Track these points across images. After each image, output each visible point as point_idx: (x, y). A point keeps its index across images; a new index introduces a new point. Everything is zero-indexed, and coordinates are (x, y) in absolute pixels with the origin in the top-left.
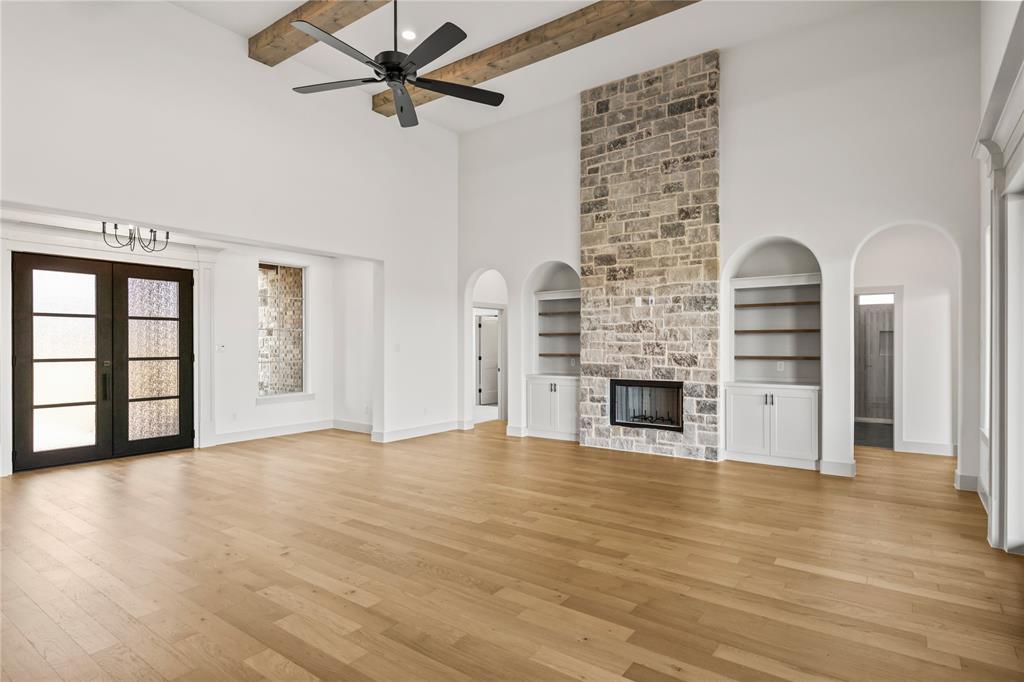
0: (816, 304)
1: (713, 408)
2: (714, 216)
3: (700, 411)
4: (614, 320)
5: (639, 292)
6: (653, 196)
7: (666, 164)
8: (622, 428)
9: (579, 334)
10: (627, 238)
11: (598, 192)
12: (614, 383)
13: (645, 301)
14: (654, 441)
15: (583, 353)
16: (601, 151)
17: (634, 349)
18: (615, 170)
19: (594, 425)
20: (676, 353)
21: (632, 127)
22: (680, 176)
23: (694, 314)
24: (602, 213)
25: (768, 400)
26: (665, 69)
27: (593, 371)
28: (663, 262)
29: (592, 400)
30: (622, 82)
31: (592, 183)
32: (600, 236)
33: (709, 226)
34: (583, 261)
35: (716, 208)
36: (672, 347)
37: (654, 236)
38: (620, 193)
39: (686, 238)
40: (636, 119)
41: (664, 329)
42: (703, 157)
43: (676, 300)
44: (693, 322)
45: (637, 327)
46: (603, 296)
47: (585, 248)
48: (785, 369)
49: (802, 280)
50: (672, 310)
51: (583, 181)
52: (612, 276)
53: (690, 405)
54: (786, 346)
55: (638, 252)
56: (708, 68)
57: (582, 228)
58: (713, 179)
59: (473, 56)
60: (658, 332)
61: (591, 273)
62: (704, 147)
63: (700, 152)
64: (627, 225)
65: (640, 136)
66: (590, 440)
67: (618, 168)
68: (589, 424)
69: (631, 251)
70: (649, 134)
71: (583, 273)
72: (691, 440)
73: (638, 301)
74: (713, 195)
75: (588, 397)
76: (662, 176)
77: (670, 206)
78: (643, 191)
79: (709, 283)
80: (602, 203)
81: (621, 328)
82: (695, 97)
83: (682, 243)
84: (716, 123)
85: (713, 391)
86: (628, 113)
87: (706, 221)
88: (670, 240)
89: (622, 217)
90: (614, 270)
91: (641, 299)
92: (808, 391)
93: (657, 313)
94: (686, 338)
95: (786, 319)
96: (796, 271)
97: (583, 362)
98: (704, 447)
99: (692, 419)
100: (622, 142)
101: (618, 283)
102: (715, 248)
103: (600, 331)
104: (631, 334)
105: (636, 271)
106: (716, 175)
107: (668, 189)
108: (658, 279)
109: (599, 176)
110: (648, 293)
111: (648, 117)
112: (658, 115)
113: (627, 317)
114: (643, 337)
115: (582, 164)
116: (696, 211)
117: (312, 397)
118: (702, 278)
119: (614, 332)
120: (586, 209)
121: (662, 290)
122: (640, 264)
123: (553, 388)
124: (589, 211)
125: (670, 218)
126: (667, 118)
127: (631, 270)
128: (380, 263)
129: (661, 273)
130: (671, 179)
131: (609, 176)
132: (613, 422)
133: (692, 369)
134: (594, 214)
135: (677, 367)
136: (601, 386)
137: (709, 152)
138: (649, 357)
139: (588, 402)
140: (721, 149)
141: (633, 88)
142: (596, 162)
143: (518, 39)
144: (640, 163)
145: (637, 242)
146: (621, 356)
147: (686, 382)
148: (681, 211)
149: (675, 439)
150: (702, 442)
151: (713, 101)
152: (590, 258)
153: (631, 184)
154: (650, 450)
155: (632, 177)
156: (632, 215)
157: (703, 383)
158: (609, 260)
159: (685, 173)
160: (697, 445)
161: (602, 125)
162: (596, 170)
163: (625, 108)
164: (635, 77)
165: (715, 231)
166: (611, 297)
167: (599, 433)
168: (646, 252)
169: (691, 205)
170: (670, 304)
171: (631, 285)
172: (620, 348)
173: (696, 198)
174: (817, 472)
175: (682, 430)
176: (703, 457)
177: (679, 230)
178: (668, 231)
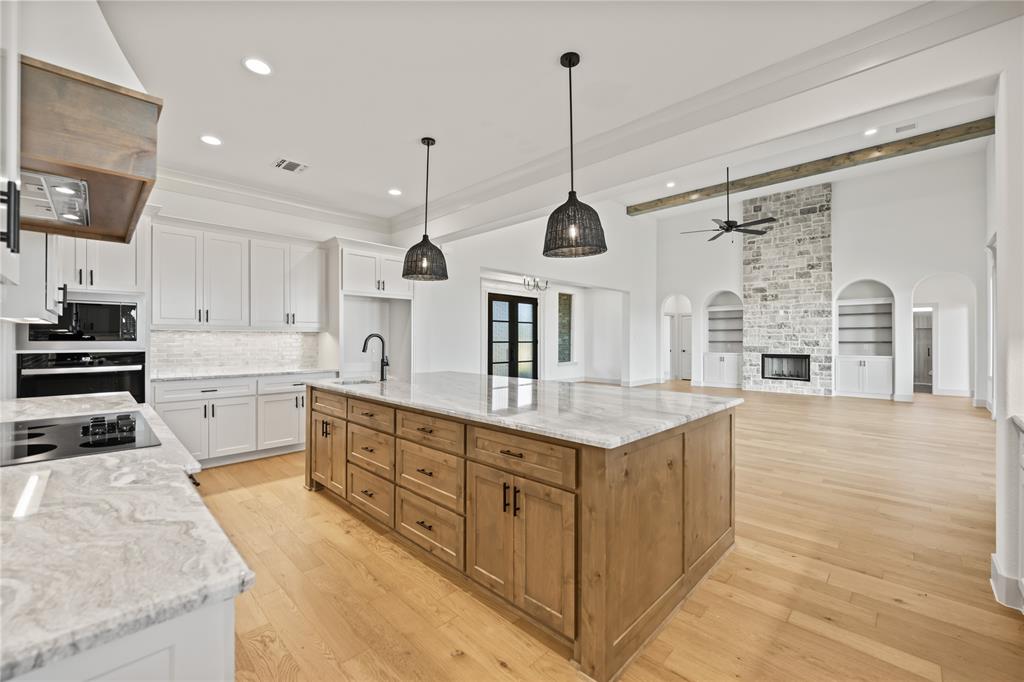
0: (890, 314)
1: (829, 368)
2: (829, 268)
3: (821, 369)
4: (765, 322)
5: (782, 308)
6: (790, 256)
7: (799, 241)
8: (770, 381)
9: (741, 330)
10: (774, 278)
11: (755, 254)
12: (764, 356)
13: (786, 312)
14: (791, 386)
15: (744, 340)
17: (778, 338)
18: (765, 242)
19: (752, 379)
20: (806, 340)
21: (777, 220)
22: (808, 247)
23: (817, 319)
24: (757, 266)
25: (862, 364)
26: (798, 191)
27: (751, 350)
28: (797, 292)
29: (751, 365)
30: (770, 197)
31: (751, 249)
32: (756, 278)
33: (827, 273)
34: (744, 290)
35: (831, 264)
36: (803, 336)
37: (791, 278)
38: (769, 254)
39: (812, 280)
40: (779, 216)
41: (798, 327)
42: (823, 237)
43: (806, 312)
44: (817, 323)
45: (780, 326)
46: (758, 310)
47: (746, 284)
48: (869, 348)
49: (881, 301)
50: (803, 317)
51: (745, 248)
52: (765, 298)
53: (814, 367)
54: (870, 336)
55: (781, 286)
56: (825, 192)
57: (744, 273)
58: (829, 249)
60: (794, 328)
61: (750, 297)
62: (823, 232)
63: (820, 234)
64: (774, 272)
65: (782, 225)
66: (749, 387)
67: (767, 242)
68: (749, 378)
69: (776, 286)
70: (788, 224)
71: (745, 297)
72: (815, 385)
73: (782, 312)
74: (829, 257)
75: (748, 364)
76: (796, 246)
77: (802, 262)
78: (784, 254)
79: (826, 303)
80: (757, 260)
81: (770, 327)
82: (818, 206)
83: (809, 282)
84: (830, 220)
85: (829, 359)
86: (775, 213)
87: (825, 270)
88: (802, 280)
89: (771, 267)
90: (766, 296)
91: (779, 310)
92: (885, 359)
93: (793, 318)
94: (812, 332)
95: (870, 321)
96: (876, 297)
97: (745, 344)
98: (823, 389)
99: (816, 374)
100: (771, 228)
101: (768, 303)
102: (830, 285)
103: (756, 328)
104: (776, 330)
105: (780, 296)
106: (830, 247)
107: (801, 253)
108: (794, 300)
109: (755, 245)
110: (788, 308)
111: (787, 215)
112: (794, 214)
113: (774, 321)
114: (784, 332)
115: (744, 239)
116: (819, 265)
117: (576, 364)
118: (822, 300)
119: (765, 329)
120: (747, 263)
121: (796, 307)
122: (782, 293)
123: (722, 359)
124: (749, 264)
125: (801, 269)
126: (799, 216)
127: (776, 296)
128: (628, 293)
129: (795, 298)
130: (802, 249)
131: (762, 246)
132: (763, 377)
133: (816, 348)
134: (752, 266)
135: (806, 347)
136: (757, 358)
137: (826, 235)
138: (788, 342)
139: (748, 367)
140: (832, 233)
141: (778, 199)
142: (754, 238)
144: (782, 239)
145: (781, 281)
146: (771, 341)
147: (812, 355)
148: (809, 265)
149: (805, 385)
150: (822, 386)
151: (828, 209)
152: (750, 289)
153: (776, 250)
154: (789, 391)
155: (777, 246)
156: (777, 267)
157: (822, 355)
158: (762, 290)
159: (811, 245)
160: (819, 387)
162: (754, 242)
163: (772, 210)
164: (779, 194)
165: (830, 276)
166: (763, 310)
167: (755, 382)
168: (787, 286)
169: (815, 262)
170: (802, 314)
171: (777, 303)
172: (770, 337)
173: (818, 258)
174: (892, 400)
175: (809, 380)
176: (822, 394)
177: (807, 275)
178: (800, 276)
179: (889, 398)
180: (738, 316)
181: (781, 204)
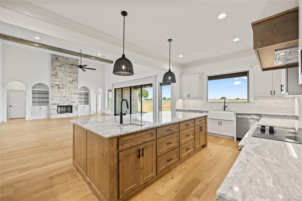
0: (88, 95)
1: (78, 109)
2: (77, 82)
3: (75, 109)
4: (59, 96)
5: (65, 91)
6: (67, 76)
7: (70, 72)
8: (61, 114)
10: (62, 82)
11: (56, 73)
12: (58, 106)
13: (66, 93)
16: (56, 66)
17: (63, 101)
18: (59, 70)
19: (54, 114)
20: (72, 101)
21: (63, 64)
22: (72, 75)
23: (75, 95)
24: (57, 77)
25: (84, 107)
26: (70, 58)
27: (54, 104)
28: (69, 87)
29: (54, 110)
30: (61, 56)
31: (54, 71)
32: (56, 81)
33: (77, 83)
34: (51, 84)
35: (78, 81)
36: (71, 100)
37: (67, 83)
38: (60, 74)
39: (73, 84)
43: (72, 93)
44: (74, 97)
45: (64, 97)
46: (57, 91)
47: (52, 82)
48: (83, 103)
49: (87, 92)
50: (71, 95)
51: (52, 70)
52: (59, 88)
53: (73, 108)
54: (83, 100)
55: (64, 85)
56: (77, 61)
57: (52, 78)
58: (77, 77)
59: (44, 44)
60: (68, 98)
61: (54, 87)
63: (76, 73)
64: (62, 80)
65: (65, 66)
66: (53, 117)
68: (53, 114)
69: (63, 84)
70: (67, 67)
71: (52, 86)
73: (64, 93)
74: (78, 79)
76: (69, 74)
77: (71, 79)
78: (65, 75)
79: (77, 91)
80: (57, 75)
81: (61, 97)
82: (75, 64)
83: (73, 85)
85: (77, 106)
86: (63, 62)
89: (61, 78)
90: (59, 87)
91: (64, 92)
92: (88, 106)
93: (68, 95)
94: (73, 99)
95: (83, 97)
96: (84, 91)
98: (76, 114)
99: (74, 111)
100: (62, 66)
101: (60, 89)
102: (78, 86)
103: (56, 97)
104: (63, 98)
105: (64, 88)
107: (70, 76)
108: (68, 90)
110: (67, 92)
111: (66, 64)
112: (68, 64)
113: (62, 95)
114: (65, 99)
115: (52, 67)
116: (75, 81)
118: (76, 90)
119: (59, 98)
120: (52, 75)
121: (69, 91)
123: (41, 108)
124: (53, 76)
125: (70, 81)
126: (70, 65)
127: (63, 88)
129: (69, 89)
130: (71, 75)
131: (58, 71)
132: (58, 113)
133: (74, 103)
134: (55, 76)
135: (71, 103)
136: (56, 107)
137: (77, 73)
138: (67, 102)
139: (53, 110)
140: (78, 73)
141: (64, 58)
142: (55, 67)
143: (57, 48)
144: (65, 71)
145: (64, 83)
146: (61, 102)
147: (73, 105)
148: (73, 80)
149: (71, 114)
152: (54, 84)
153: (63, 74)
154: (67, 116)
155: (63, 72)
157: (76, 105)
158: (58, 85)
160: (75, 114)
161: (57, 61)
162: (55, 69)
163: (62, 60)
164: (64, 57)
165: (78, 84)
166: (58, 91)
168: (66, 85)
169: (74, 80)
170: (71, 94)
171: (63, 90)
172: (61, 100)
173: (75, 79)
174: (90, 115)
175: (72, 112)
176: (76, 116)
177: (72, 83)
178: (70, 83)
179: (89, 115)
180: (47, 93)
181: (65, 60)
